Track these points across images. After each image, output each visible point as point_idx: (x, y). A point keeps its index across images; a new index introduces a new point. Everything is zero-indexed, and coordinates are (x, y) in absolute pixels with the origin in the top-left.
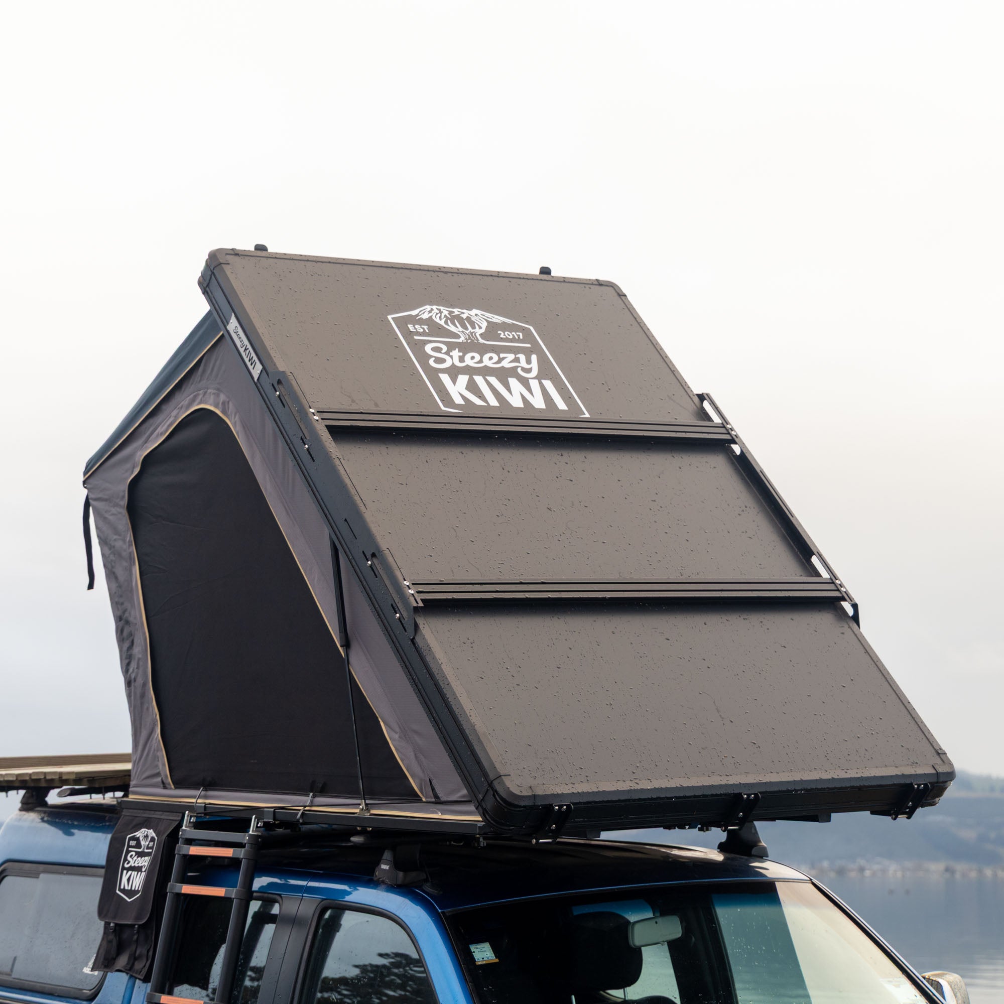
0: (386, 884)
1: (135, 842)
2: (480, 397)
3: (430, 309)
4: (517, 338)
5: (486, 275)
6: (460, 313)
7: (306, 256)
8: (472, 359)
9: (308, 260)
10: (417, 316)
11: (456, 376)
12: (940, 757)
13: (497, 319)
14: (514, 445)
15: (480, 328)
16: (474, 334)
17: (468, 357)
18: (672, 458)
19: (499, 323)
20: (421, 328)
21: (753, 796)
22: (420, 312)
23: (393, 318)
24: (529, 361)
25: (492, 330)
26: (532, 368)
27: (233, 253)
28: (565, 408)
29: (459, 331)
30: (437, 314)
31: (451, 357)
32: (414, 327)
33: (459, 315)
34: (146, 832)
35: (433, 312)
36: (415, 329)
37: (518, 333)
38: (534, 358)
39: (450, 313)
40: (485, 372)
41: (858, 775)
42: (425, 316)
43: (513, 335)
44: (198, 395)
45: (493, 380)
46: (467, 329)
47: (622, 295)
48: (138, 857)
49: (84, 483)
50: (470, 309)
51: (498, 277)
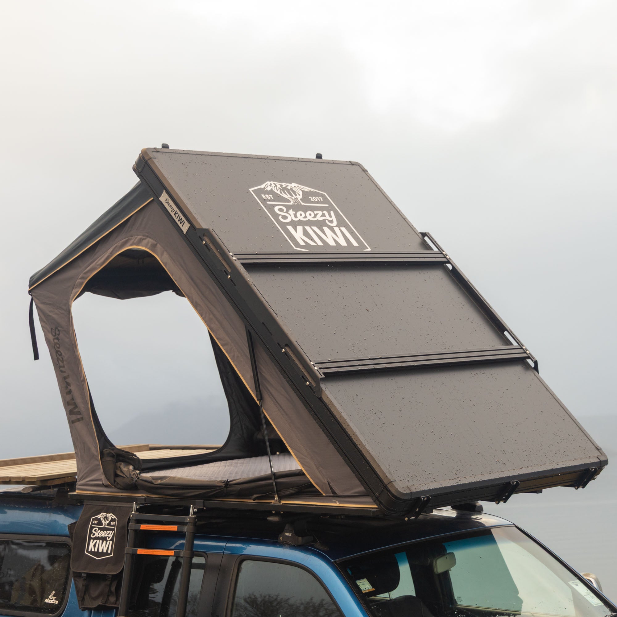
0: (289, 545)
1: (97, 521)
2: (312, 240)
3: (270, 184)
4: (320, 201)
5: (293, 161)
6: (286, 186)
7: (195, 151)
8: (300, 216)
9: (197, 154)
10: (265, 189)
11: (296, 226)
12: (599, 451)
13: (307, 189)
14: (338, 270)
15: (299, 195)
16: (297, 199)
17: (298, 214)
18: (419, 274)
19: (308, 192)
20: (269, 196)
21: (515, 483)
22: (265, 185)
23: (252, 191)
24: (330, 216)
25: (306, 196)
26: (333, 220)
27: (156, 151)
28: (357, 245)
29: (289, 198)
30: (274, 187)
31: (290, 214)
32: (265, 196)
33: (286, 187)
34: (105, 515)
35: (272, 186)
36: (266, 197)
37: (320, 198)
38: (332, 213)
39: (281, 186)
40: (310, 223)
41: (564, 466)
42: (269, 188)
43: (317, 199)
44: (131, 239)
45: (315, 228)
46: (293, 196)
47: (365, 171)
48: (100, 531)
49: (30, 292)
50: (291, 183)
51: (299, 161)
